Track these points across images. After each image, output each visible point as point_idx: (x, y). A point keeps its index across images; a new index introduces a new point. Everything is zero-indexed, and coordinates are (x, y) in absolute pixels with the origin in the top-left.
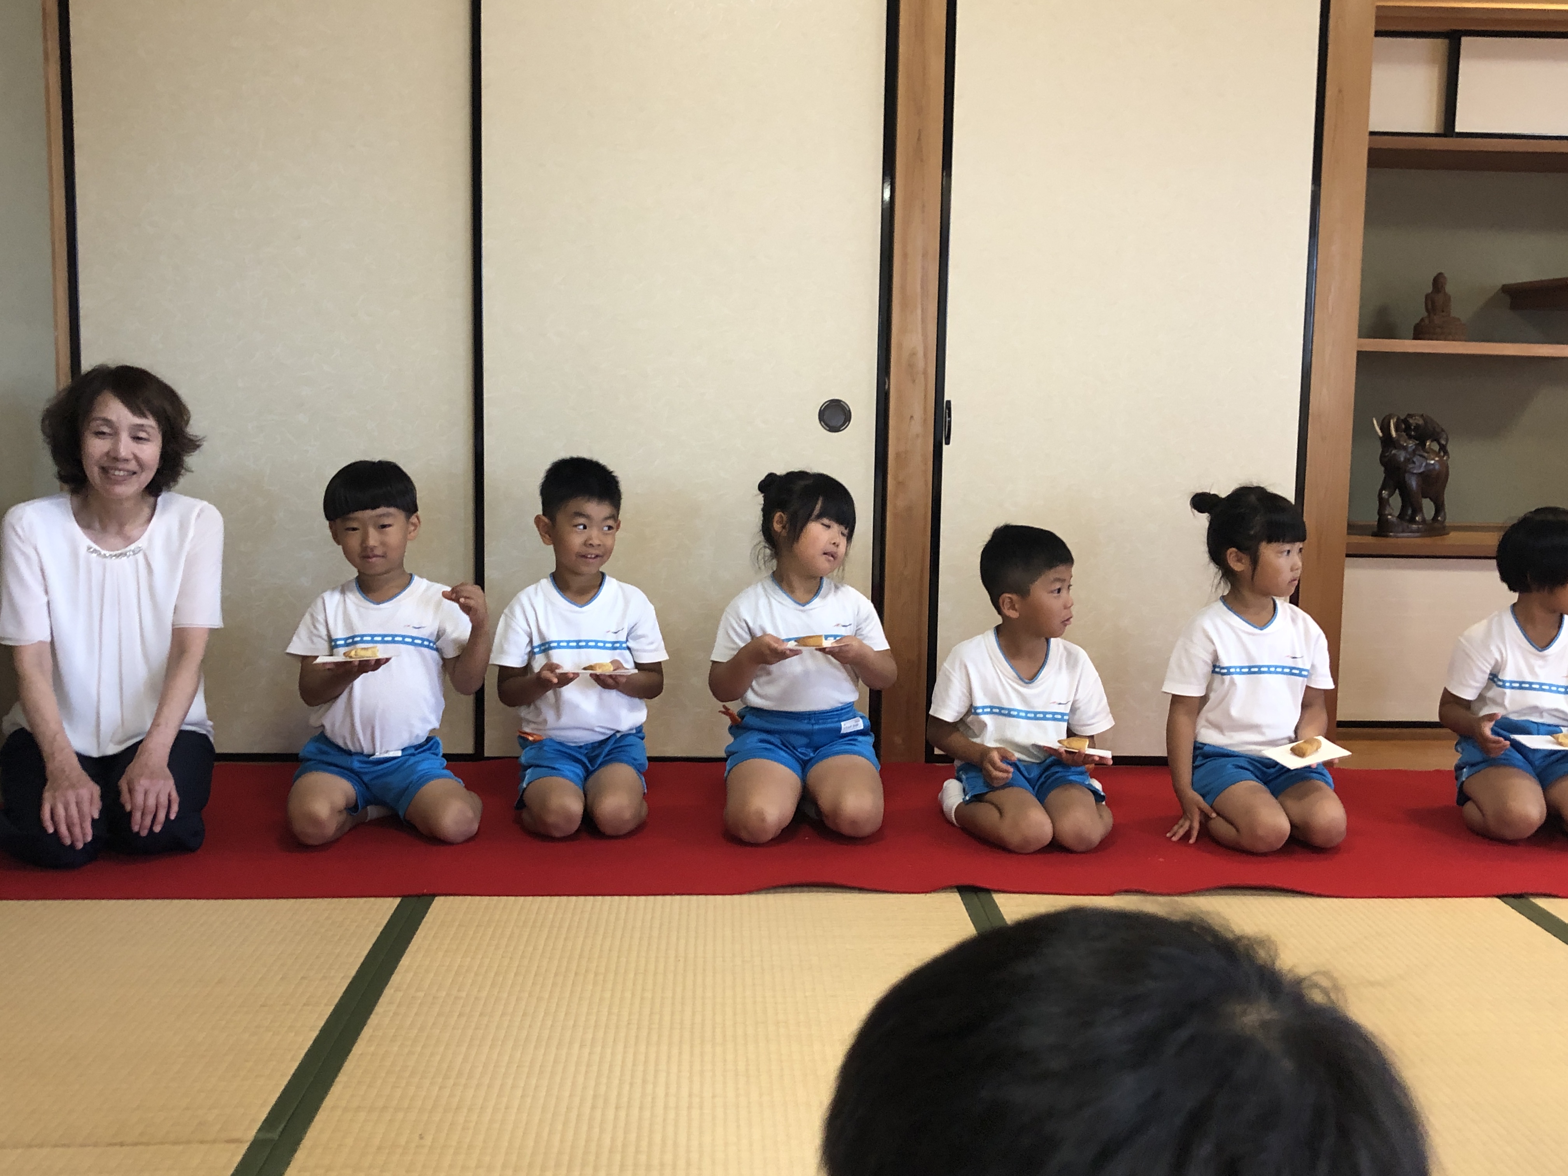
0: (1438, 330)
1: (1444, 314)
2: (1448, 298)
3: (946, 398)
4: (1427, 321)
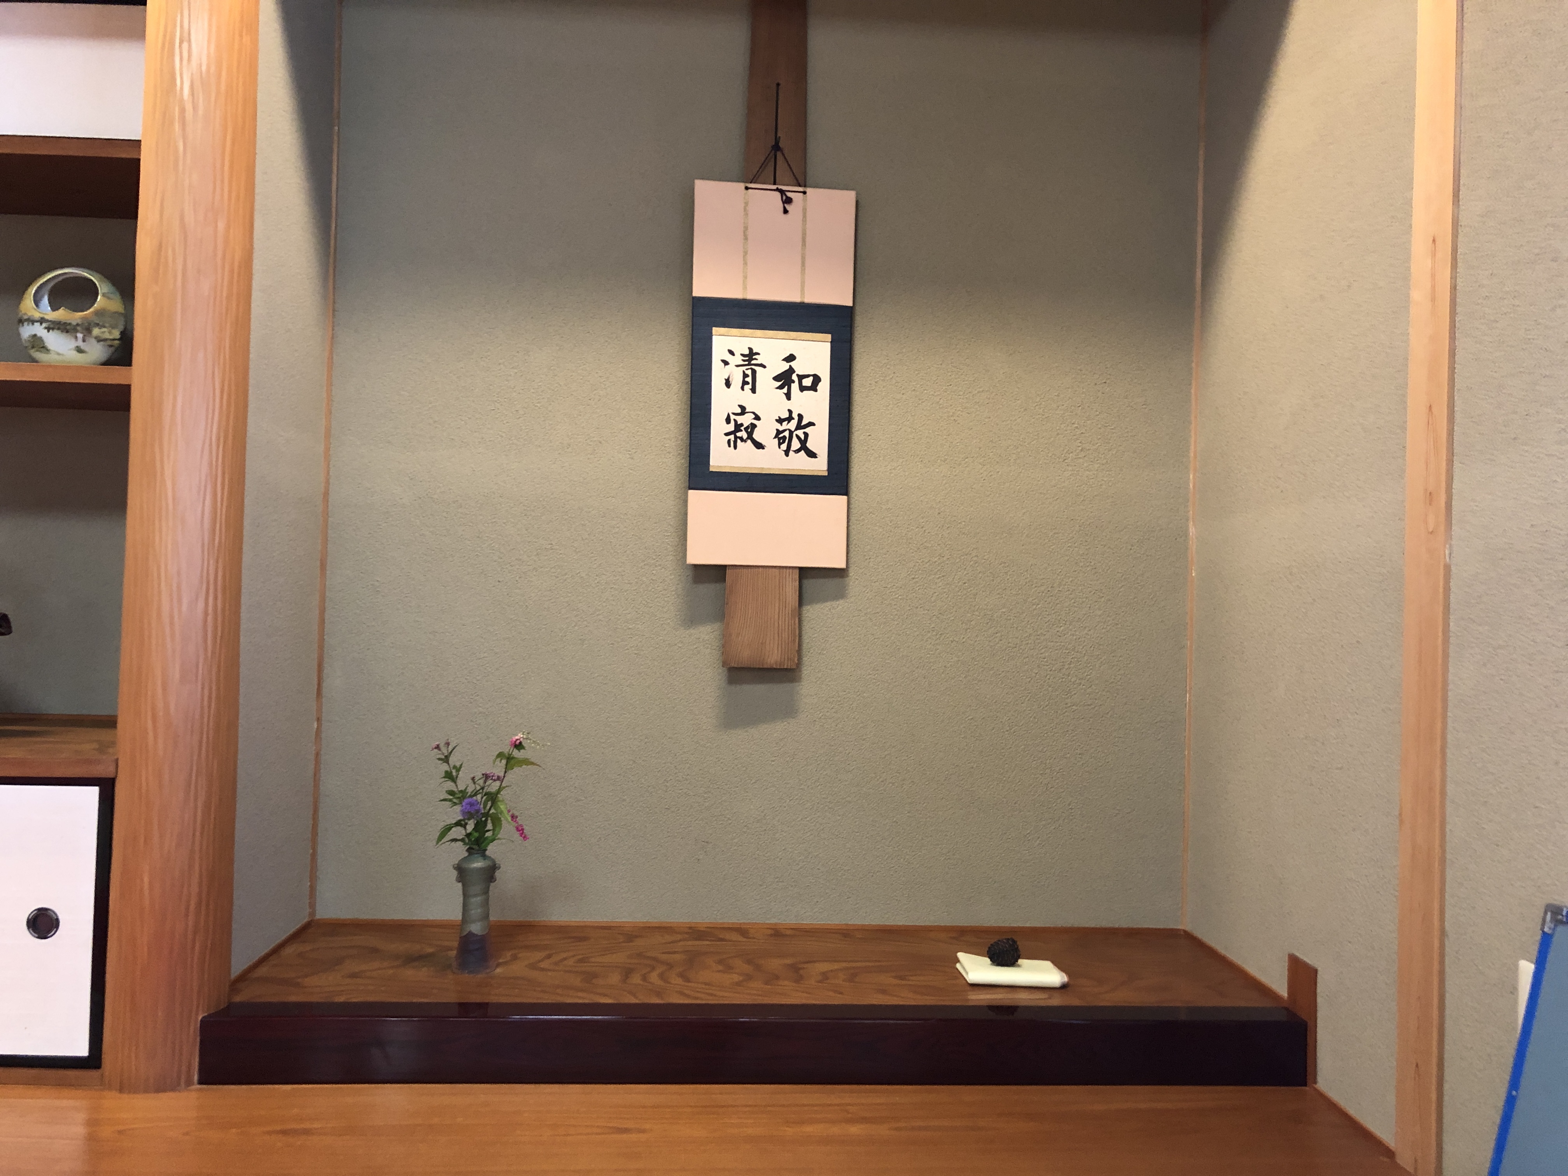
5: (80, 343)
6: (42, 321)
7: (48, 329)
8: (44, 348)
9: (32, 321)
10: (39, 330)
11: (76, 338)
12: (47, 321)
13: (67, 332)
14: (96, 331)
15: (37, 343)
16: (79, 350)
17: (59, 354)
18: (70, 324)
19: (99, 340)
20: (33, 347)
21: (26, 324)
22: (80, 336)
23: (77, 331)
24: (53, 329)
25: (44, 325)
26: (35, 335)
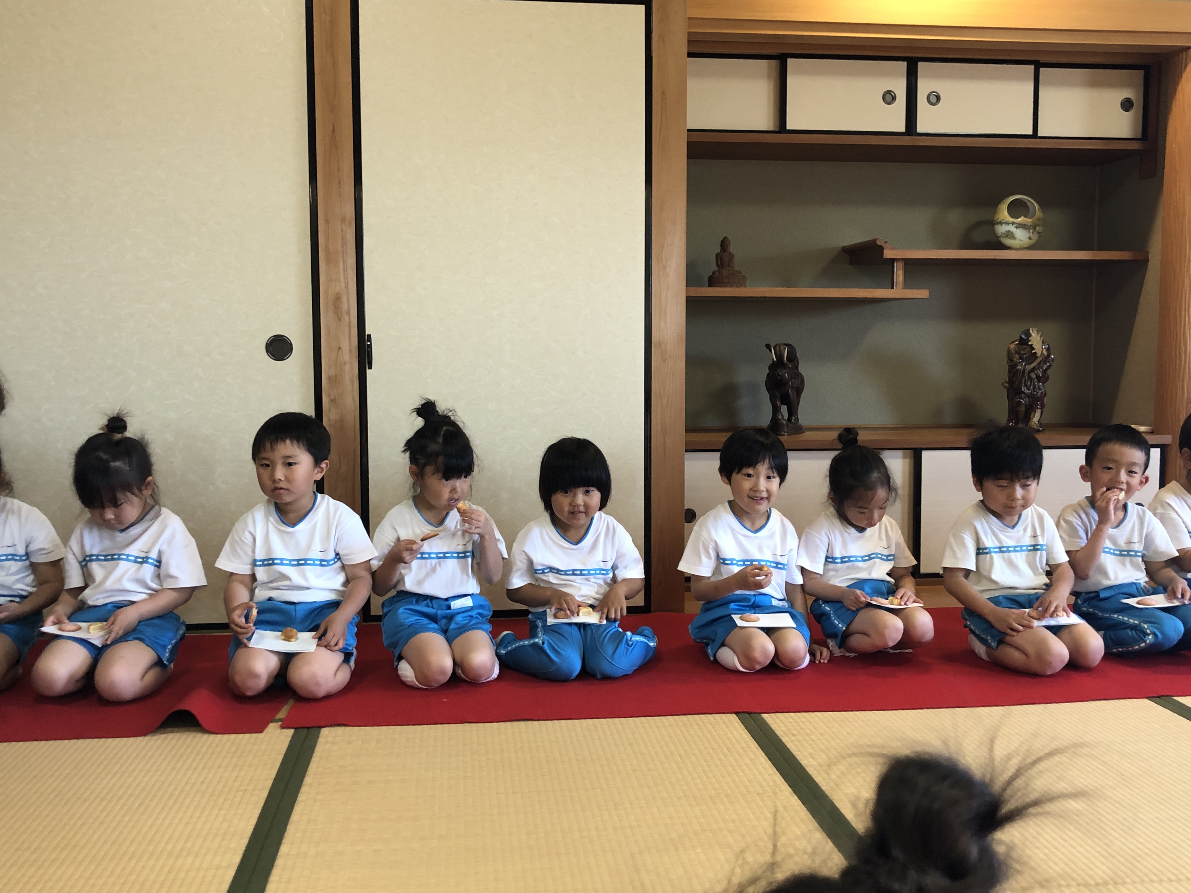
0: (726, 280)
1: (730, 268)
2: (731, 256)
3: (367, 333)
4: (717, 273)
5: (1031, 235)
6: (1013, 223)
7: (1017, 227)
8: (1015, 238)
9: (1008, 223)
10: (1012, 228)
11: (1030, 232)
12: (1016, 223)
13: (1026, 229)
14: (1038, 228)
15: (1010, 235)
16: (1030, 238)
17: (1021, 240)
18: (1027, 225)
19: (1038, 233)
20: (1007, 237)
21: (1004, 225)
22: (1031, 231)
23: (1030, 229)
24: (1019, 228)
25: (1014, 225)
26: (1009, 231)
